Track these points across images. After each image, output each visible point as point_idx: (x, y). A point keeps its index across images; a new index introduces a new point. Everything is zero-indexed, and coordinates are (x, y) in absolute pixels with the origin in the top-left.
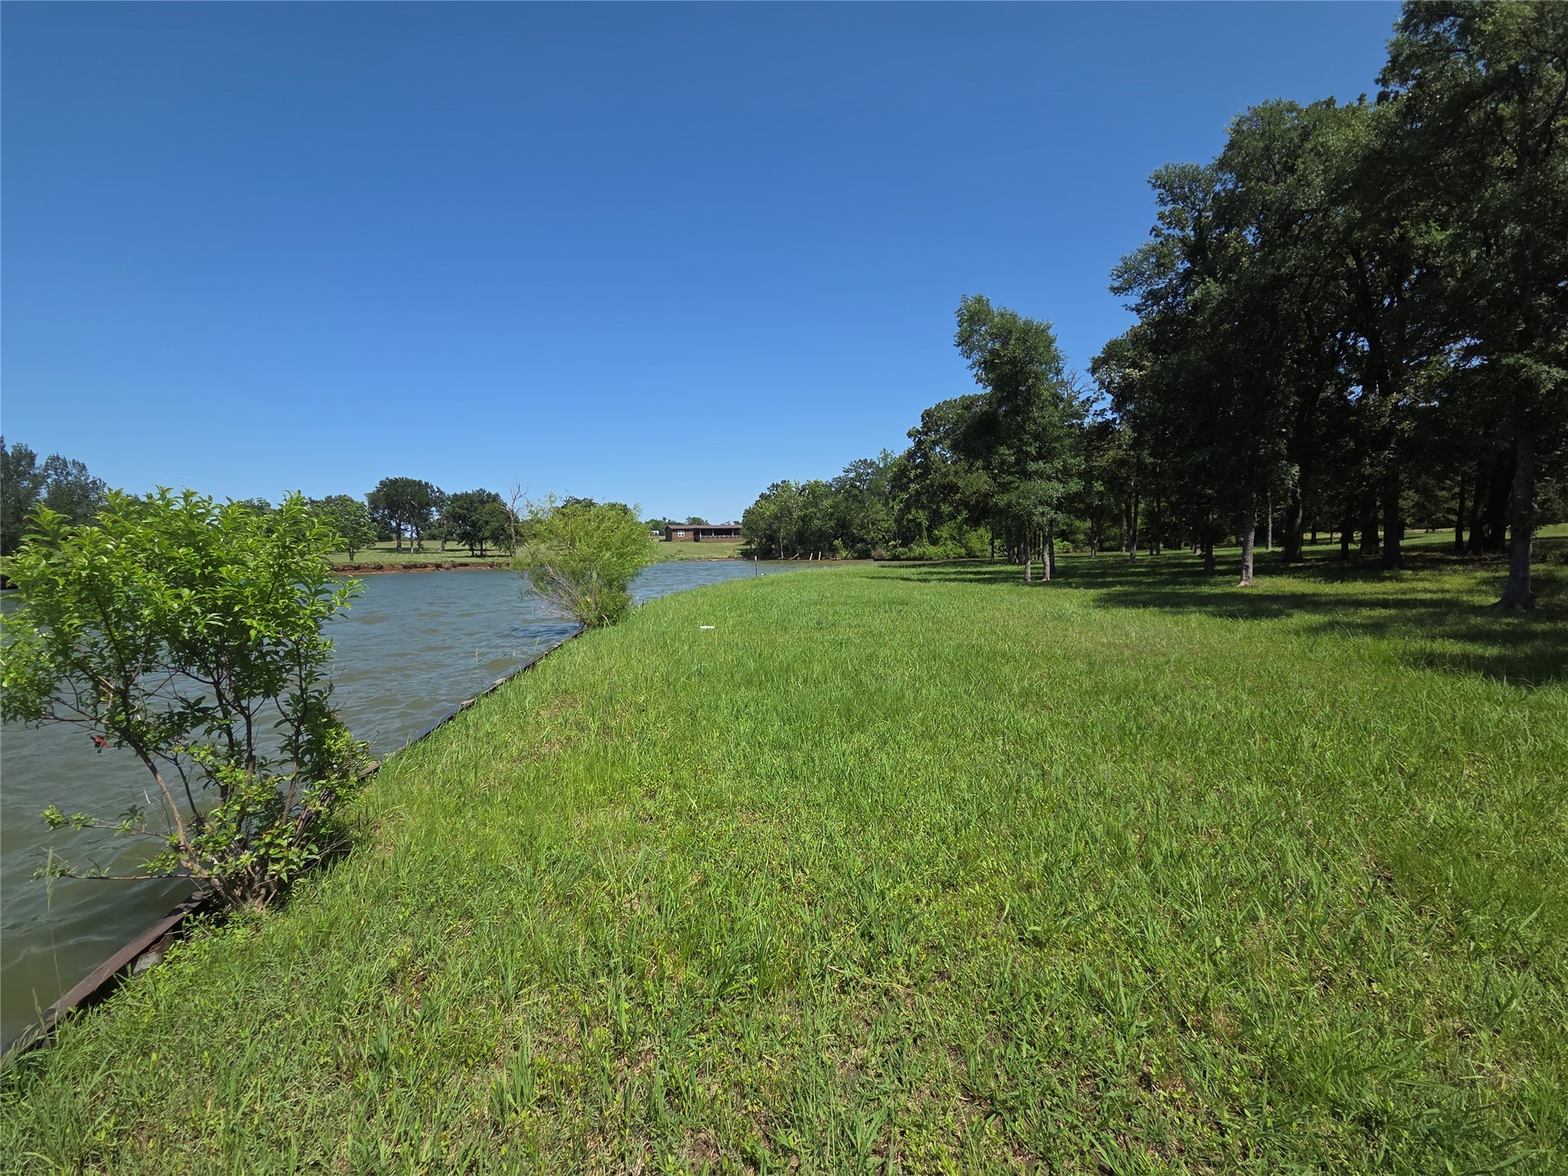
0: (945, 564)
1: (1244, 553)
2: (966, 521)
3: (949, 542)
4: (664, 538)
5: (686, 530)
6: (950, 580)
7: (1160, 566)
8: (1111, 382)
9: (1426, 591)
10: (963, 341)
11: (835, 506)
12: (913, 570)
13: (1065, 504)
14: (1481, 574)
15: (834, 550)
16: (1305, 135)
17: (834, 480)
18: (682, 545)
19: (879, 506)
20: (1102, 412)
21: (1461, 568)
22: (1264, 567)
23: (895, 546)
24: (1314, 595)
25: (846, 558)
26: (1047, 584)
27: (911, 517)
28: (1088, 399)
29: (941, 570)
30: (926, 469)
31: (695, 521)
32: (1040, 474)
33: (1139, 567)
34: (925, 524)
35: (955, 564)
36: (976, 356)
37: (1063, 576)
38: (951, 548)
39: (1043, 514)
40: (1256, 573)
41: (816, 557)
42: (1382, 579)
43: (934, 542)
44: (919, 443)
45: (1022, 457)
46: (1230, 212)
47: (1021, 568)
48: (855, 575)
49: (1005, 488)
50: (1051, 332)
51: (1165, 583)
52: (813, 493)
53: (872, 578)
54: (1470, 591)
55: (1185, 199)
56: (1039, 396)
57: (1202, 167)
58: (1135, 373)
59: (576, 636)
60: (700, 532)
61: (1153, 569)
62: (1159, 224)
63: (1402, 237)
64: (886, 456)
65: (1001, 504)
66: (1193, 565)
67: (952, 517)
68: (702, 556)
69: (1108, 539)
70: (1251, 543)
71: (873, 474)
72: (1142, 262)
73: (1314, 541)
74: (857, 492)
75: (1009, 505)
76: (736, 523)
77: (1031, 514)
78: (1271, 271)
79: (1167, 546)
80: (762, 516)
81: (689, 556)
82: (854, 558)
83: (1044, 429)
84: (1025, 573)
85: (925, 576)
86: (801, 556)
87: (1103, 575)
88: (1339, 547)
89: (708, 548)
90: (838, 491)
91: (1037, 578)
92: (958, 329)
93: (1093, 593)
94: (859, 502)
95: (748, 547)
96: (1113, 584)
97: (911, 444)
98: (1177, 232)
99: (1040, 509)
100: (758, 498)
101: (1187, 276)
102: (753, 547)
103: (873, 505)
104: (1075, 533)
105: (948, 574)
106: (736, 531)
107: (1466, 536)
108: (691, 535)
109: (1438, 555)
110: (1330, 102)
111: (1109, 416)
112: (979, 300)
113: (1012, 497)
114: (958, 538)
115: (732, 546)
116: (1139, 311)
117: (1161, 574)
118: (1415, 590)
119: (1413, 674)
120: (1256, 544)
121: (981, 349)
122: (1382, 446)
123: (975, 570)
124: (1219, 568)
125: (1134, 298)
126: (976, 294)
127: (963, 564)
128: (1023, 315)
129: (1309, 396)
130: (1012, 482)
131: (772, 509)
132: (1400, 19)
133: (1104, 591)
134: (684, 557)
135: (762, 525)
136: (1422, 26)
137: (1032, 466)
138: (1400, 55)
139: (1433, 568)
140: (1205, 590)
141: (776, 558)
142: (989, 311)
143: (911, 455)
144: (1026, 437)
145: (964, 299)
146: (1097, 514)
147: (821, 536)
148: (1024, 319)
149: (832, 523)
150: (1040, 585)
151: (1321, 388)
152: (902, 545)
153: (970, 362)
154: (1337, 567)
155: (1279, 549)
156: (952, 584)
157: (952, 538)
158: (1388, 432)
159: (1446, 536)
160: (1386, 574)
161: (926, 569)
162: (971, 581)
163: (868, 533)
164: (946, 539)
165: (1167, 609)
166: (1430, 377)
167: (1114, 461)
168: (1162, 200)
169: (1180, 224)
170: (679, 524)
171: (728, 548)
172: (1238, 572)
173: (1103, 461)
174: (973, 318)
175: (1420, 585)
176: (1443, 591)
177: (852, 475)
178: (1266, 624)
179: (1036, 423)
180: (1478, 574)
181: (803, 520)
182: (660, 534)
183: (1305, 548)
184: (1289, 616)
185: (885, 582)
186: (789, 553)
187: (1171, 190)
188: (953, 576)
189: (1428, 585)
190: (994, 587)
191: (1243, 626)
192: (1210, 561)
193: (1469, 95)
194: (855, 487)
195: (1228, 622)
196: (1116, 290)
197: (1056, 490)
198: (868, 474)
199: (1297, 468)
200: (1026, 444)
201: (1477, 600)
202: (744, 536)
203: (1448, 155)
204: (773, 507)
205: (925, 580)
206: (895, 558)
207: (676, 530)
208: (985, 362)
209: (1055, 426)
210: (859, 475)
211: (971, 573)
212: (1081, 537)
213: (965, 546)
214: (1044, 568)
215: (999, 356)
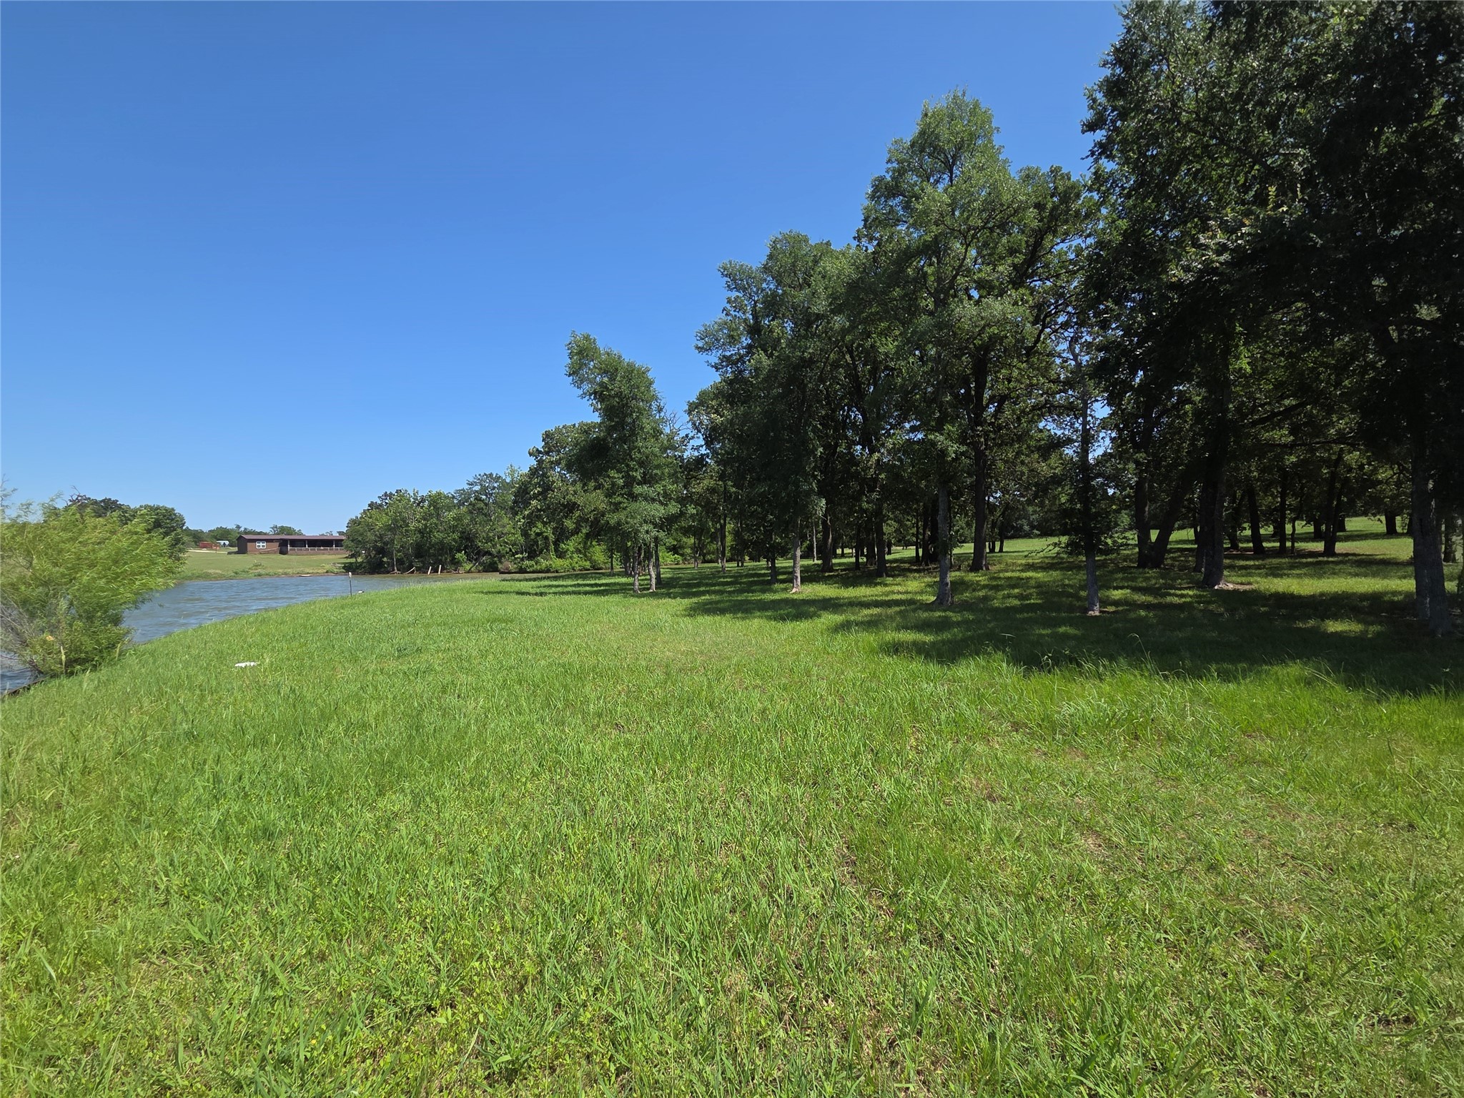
0: (569, 577)
1: (795, 563)
2: (588, 536)
3: (575, 555)
4: (236, 549)
5: (267, 541)
6: (568, 593)
7: (741, 576)
8: (701, 423)
9: (899, 593)
10: (574, 373)
11: (458, 519)
12: (536, 583)
13: (667, 523)
14: (928, 579)
15: (456, 564)
16: (816, 262)
17: (457, 491)
18: (264, 560)
19: (506, 520)
20: (697, 448)
21: (918, 575)
22: (810, 576)
23: (522, 559)
24: (837, 598)
25: (469, 572)
26: (653, 595)
27: (538, 531)
28: (687, 436)
29: (561, 583)
30: (547, 488)
31: (283, 530)
32: (646, 498)
33: (726, 577)
34: (552, 538)
35: (577, 576)
36: (586, 387)
37: (666, 587)
38: (578, 562)
39: (647, 532)
40: (803, 581)
41: (435, 571)
42: (876, 584)
43: (561, 555)
44: (540, 462)
45: (630, 481)
46: (773, 305)
47: (630, 580)
48: (469, 591)
49: (617, 507)
50: (650, 375)
51: (741, 591)
52: (436, 503)
53: (486, 593)
54: (921, 593)
55: (744, 289)
56: (642, 429)
57: (754, 268)
58: (719, 420)
59: (15, 693)
60: (287, 542)
61: (736, 579)
62: (728, 306)
63: (873, 346)
64: (513, 471)
65: (612, 522)
66: (764, 575)
67: (576, 531)
68: (290, 571)
69: (709, 553)
70: (798, 559)
71: (499, 488)
72: (717, 331)
73: (843, 555)
74: (482, 505)
75: (619, 523)
76: (341, 533)
77: (636, 532)
78: (799, 354)
79: (752, 559)
80: (370, 527)
81: (271, 571)
82: (479, 572)
83: (647, 457)
84: (633, 584)
85: (543, 590)
86: (419, 569)
87: (698, 585)
88: (853, 560)
89: (296, 561)
90: (461, 504)
91: (644, 589)
92: (569, 361)
93: (687, 602)
94: (485, 515)
95: (353, 560)
96: (703, 593)
97: (533, 462)
98: (741, 314)
99: (645, 527)
100: (367, 508)
101: (749, 347)
102: (360, 560)
103: (500, 518)
104: (684, 548)
105: (566, 586)
106: (338, 543)
107: (921, 551)
108: (276, 546)
109: (907, 565)
110: (828, 244)
111: (703, 451)
112: (587, 338)
113: (622, 516)
114: (584, 551)
115: (335, 558)
116: (717, 369)
117: (741, 583)
118: (893, 592)
119: (888, 660)
120: (802, 557)
121: (591, 382)
122: (872, 490)
123: (593, 582)
124: (781, 577)
125: (714, 357)
126: (585, 332)
127: (584, 577)
128: (627, 359)
129: (831, 449)
130: (620, 503)
131: (382, 521)
132: (870, 191)
133: (695, 600)
134: (262, 572)
135: (370, 536)
136: (883, 199)
137: (638, 489)
138: (869, 217)
139: (904, 576)
140: (769, 597)
141: (388, 572)
142: (596, 350)
143: (533, 472)
144: (632, 464)
145: (574, 334)
146: (698, 532)
147: (442, 549)
148: (627, 360)
149: (456, 536)
150: (644, 596)
151: (837, 445)
152: (529, 558)
153: (581, 392)
154: (854, 576)
155: (820, 562)
156: (566, 597)
157: (578, 551)
158: (875, 480)
159: (910, 552)
160: (879, 580)
161: (547, 583)
162: (586, 593)
163: (494, 546)
164: (572, 553)
165: (740, 615)
166: (894, 444)
167: (708, 489)
168: (729, 286)
169: (740, 308)
170: (260, 533)
171: (327, 562)
172: (791, 581)
173: (698, 488)
174: (582, 354)
175: (896, 588)
176: (907, 592)
177: (477, 488)
178: (803, 625)
179: (640, 452)
180: (926, 580)
181: (420, 532)
182: (231, 545)
183: (834, 561)
184: (819, 616)
185: (499, 598)
186: (404, 566)
187: (734, 280)
188: (570, 589)
189: (899, 588)
190: (603, 599)
191: (789, 627)
192: (775, 571)
193: (908, 255)
194: (480, 500)
195: (780, 625)
196: (699, 349)
197: (658, 511)
198: (494, 488)
199: (824, 501)
200: (632, 469)
201: (924, 597)
202: (347, 547)
203: (897, 292)
204: (385, 518)
205: (541, 594)
206: (522, 571)
207: (254, 541)
208: (595, 393)
209: (656, 456)
210: (484, 489)
211: (588, 585)
212: (689, 551)
213: (590, 560)
214: (650, 580)
215: (607, 389)
